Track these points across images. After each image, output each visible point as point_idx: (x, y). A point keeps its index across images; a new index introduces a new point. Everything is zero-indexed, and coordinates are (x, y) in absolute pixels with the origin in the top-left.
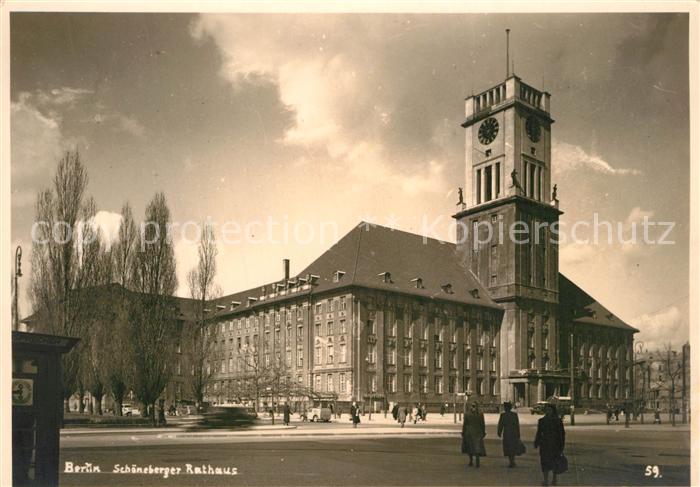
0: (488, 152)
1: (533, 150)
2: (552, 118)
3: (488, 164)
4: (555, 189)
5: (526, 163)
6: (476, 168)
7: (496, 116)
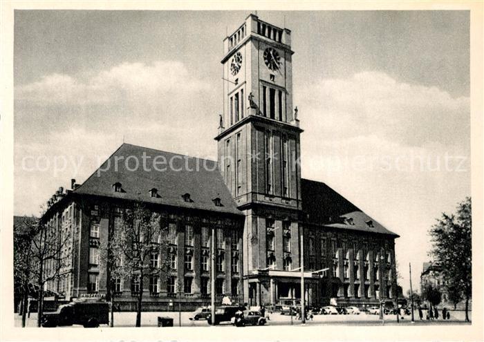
0: (237, 81)
1: (272, 76)
2: (292, 49)
4: (296, 110)
5: (265, 88)
6: (230, 96)
7: (240, 50)
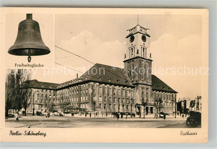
0: (132, 44)
1: (144, 44)
3: (132, 48)
6: (129, 49)
7: (134, 35)
